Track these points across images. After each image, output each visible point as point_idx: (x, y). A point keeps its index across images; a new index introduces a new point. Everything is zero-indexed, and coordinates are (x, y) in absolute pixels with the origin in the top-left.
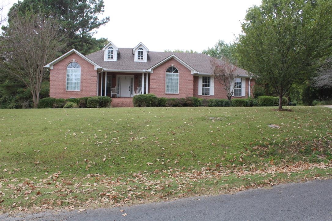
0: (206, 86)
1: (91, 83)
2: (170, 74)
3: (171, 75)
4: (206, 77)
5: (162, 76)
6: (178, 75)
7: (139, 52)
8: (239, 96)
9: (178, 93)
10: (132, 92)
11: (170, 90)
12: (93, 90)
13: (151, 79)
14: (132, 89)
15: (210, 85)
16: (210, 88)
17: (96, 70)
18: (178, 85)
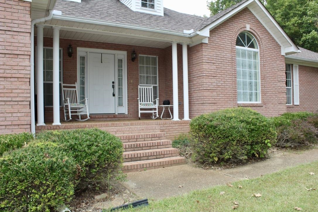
2: (242, 50)
3: (243, 54)
5: (229, 55)
9: (259, 102)
10: (120, 98)
11: (244, 94)
12: (12, 95)
13: (205, 59)
14: (120, 90)
15: (293, 81)
16: (293, 89)
17: (29, 5)
18: (259, 81)
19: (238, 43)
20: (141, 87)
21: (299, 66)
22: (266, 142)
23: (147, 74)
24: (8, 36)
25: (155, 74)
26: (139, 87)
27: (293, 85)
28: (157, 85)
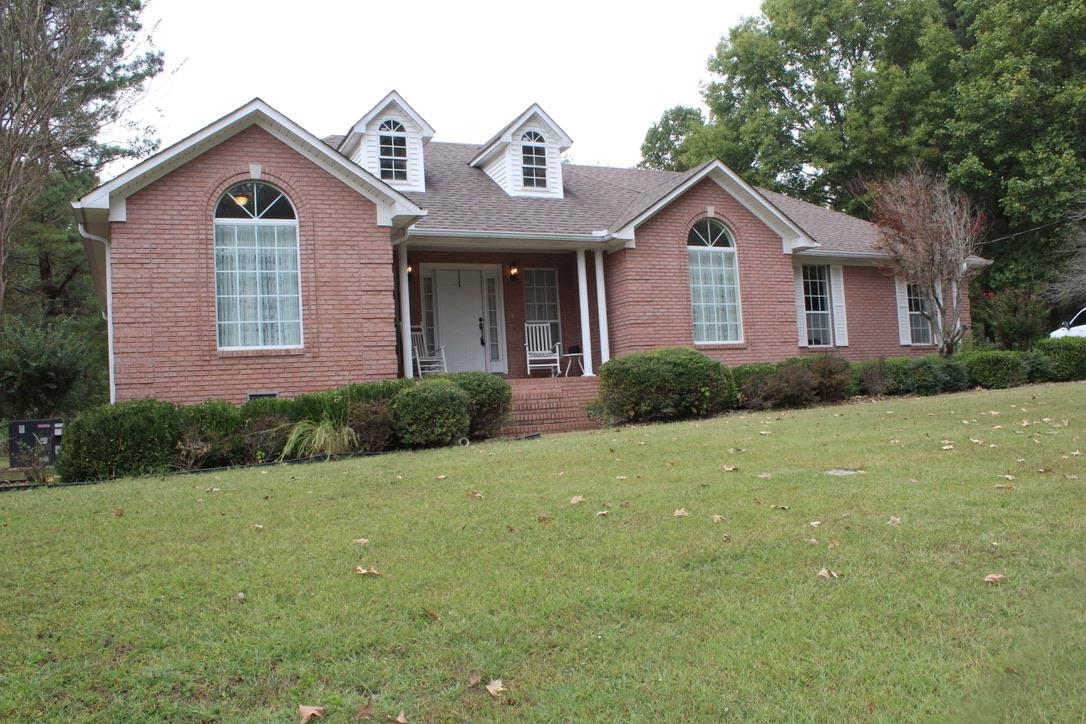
0: (816, 308)
1: (365, 299)
2: (702, 252)
3: (706, 258)
4: (813, 268)
5: (674, 264)
6: (730, 257)
7: (527, 150)
8: (924, 341)
9: (741, 341)
10: (495, 347)
11: (710, 328)
12: (376, 339)
13: (631, 275)
14: (494, 332)
15: (831, 300)
16: (832, 315)
17: (389, 230)
18: (739, 304)
19: (693, 240)
20: (530, 326)
21: (845, 267)
22: (703, 390)
23: (539, 300)
24: (370, 270)
25: (555, 301)
26: (526, 325)
27: (831, 306)
28: (559, 321)
